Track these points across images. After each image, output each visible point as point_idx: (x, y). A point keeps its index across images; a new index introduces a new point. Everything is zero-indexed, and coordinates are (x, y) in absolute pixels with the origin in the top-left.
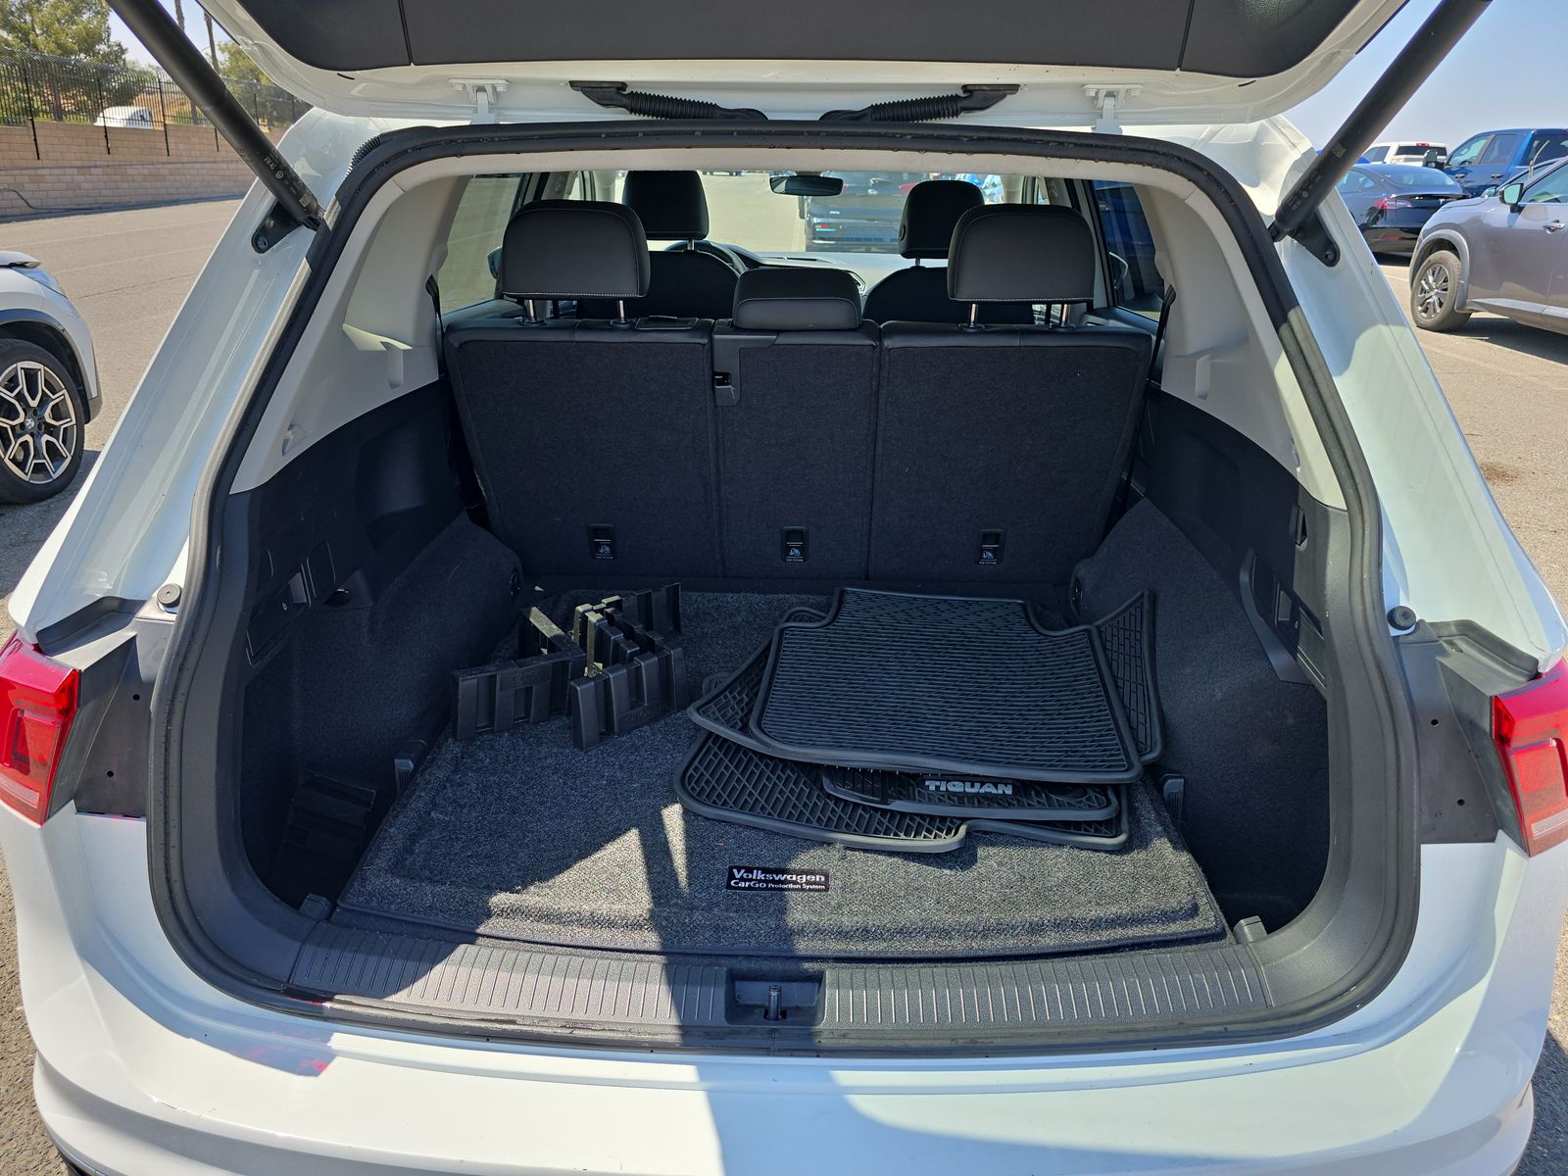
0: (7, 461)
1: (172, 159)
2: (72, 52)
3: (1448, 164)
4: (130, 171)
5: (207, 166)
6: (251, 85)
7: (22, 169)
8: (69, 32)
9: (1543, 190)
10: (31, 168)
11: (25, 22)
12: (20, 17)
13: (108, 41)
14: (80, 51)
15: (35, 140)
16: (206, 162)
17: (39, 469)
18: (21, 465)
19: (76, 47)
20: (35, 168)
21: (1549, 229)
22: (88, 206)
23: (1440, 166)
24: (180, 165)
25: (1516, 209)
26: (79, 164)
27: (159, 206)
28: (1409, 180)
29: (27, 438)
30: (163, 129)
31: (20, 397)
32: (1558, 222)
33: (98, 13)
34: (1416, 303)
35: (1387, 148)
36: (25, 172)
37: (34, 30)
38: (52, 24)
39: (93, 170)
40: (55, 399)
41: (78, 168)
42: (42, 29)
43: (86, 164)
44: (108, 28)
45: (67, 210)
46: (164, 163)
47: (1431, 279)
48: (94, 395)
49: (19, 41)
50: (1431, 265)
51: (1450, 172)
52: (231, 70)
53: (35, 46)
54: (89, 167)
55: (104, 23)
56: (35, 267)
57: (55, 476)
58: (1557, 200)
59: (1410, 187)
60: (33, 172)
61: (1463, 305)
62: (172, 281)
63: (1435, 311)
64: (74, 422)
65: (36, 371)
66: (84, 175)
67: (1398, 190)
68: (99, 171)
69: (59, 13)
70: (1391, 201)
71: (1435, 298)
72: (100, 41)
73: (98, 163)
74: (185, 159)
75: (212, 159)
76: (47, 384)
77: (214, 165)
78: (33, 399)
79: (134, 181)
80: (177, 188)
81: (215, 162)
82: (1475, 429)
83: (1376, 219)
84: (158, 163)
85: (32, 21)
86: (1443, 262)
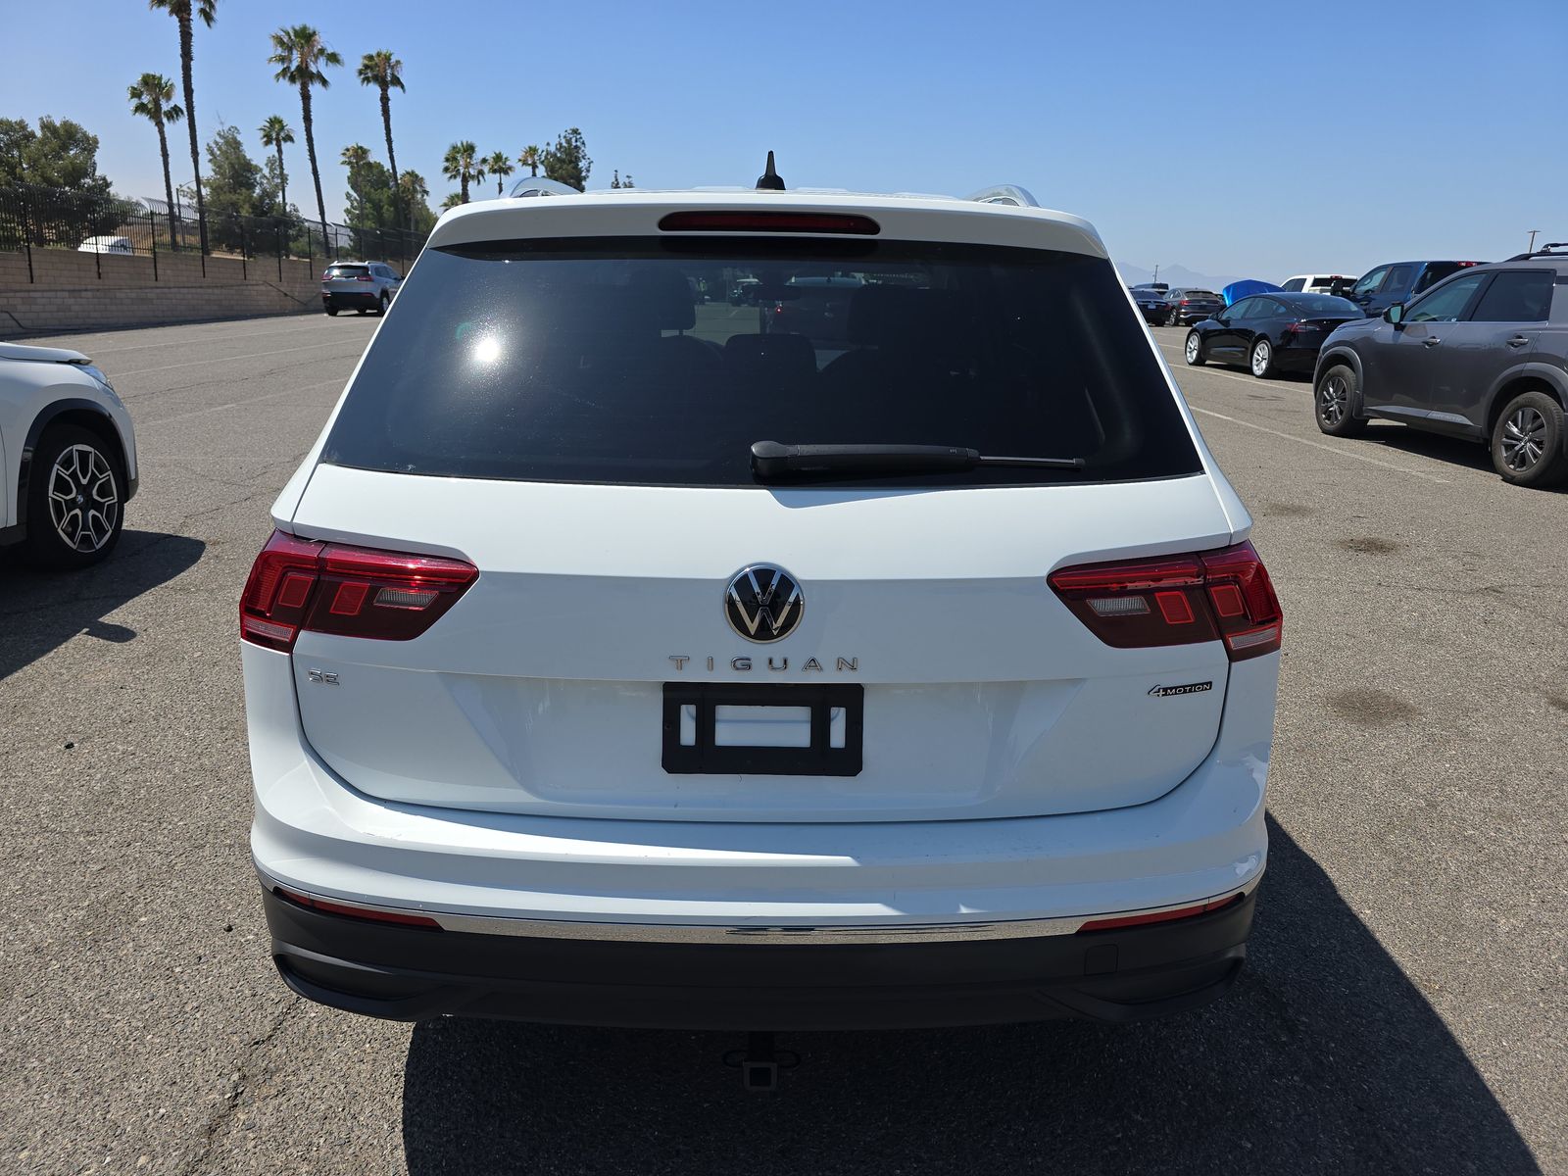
0: (59, 530)
1: (160, 284)
2: (58, 185)
3: (1353, 292)
4: (119, 295)
5: (193, 290)
6: (230, 216)
7: (16, 291)
8: (56, 166)
9: (1421, 311)
10: (25, 291)
11: (13, 156)
12: (8, 152)
13: (93, 174)
14: (66, 185)
15: (30, 265)
16: (192, 287)
17: (86, 540)
18: (71, 536)
19: (62, 181)
20: (29, 291)
21: (1427, 343)
22: (77, 327)
23: (1346, 295)
24: (166, 290)
25: (1399, 327)
26: (71, 287)
27: (146, 328)
28: (1318, 306)
29: (77, 511)
30: (152, 256)
31: (73, 475)
32: (1434, 338)
33: (85, 149)
34: (1319, 412)
35: (1304, 281)
36: (18, 294)
37: (21, 164)
38: (39, 159)
39: (84, 294)
40: (102, 478)
41: (69, 291)
42: (28, 164)
43: (77, 287)
44: (95, 163)
45: (58, 330)
46: (152, 288)
47: (1331, 390)
48: (133, 477)
49: (5, 174)
50: (1332, 378)
51: (1355, 300)
52: (213, 201)
53: (22, 179)
54: (80, 291)
55: (91, 159)
56: (87, 364)
57: (98, 547)
58: (1434, 320)
59: (1318, 313)
60: (26, 294)
61: (1360, 411)
62: (171, 392)
63: (1336, 418)
64: (116, 500)
65: (88, 453)
66: (75, 298)
67: (1306, 315)
68: (89, 294)
69: (46, 149)
70: (1300, 323)
71: (1336, 407)
72: (86, 175)
73: (89, 287)
74: (172, 285)
75: (198, 285)
76: (97, 465)
77: (199, 290)
78: (84, 478)
79: (122, 304)
80: (163, 311)
81: (201, 287)
82: (1363, 512)
83: (1289, 342)
84: (146, 288)
85: (20, 156)
86: (1340, 374)
